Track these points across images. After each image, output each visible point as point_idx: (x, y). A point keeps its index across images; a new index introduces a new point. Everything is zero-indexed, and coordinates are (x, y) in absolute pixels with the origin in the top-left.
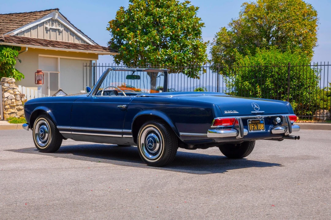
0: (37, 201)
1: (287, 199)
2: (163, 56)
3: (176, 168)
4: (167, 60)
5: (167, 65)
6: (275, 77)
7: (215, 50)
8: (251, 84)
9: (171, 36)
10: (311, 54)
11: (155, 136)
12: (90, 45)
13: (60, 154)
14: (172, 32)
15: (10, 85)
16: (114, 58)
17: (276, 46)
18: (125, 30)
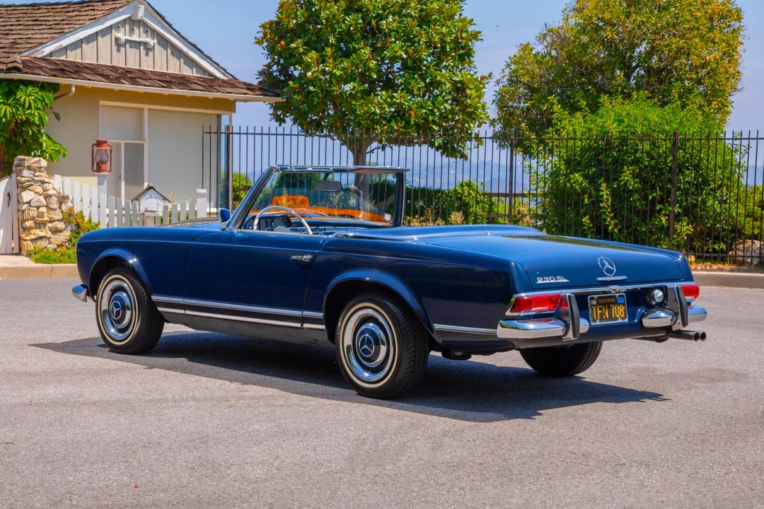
0: (116, 491)
1: (681, 495)
2: (385, 108)
3: (423, 403)
4: (393, 117)
5: (393, 127)
6: (642, 163)
7: (504, 97)
8: (587, 179)
9: (404, 62)
10: (725, 108)
11: (378, 328)
12: (216, 78)
13: (158, 358)
14: (406, 53)
15: (36, 174)
16: (271, 108)
17: (646, 92)
18: (297, 44)
